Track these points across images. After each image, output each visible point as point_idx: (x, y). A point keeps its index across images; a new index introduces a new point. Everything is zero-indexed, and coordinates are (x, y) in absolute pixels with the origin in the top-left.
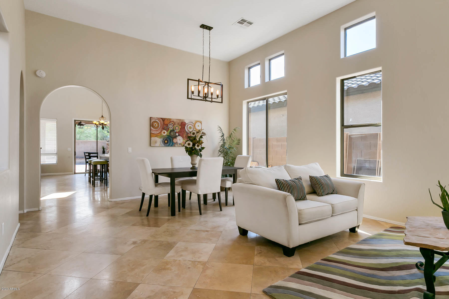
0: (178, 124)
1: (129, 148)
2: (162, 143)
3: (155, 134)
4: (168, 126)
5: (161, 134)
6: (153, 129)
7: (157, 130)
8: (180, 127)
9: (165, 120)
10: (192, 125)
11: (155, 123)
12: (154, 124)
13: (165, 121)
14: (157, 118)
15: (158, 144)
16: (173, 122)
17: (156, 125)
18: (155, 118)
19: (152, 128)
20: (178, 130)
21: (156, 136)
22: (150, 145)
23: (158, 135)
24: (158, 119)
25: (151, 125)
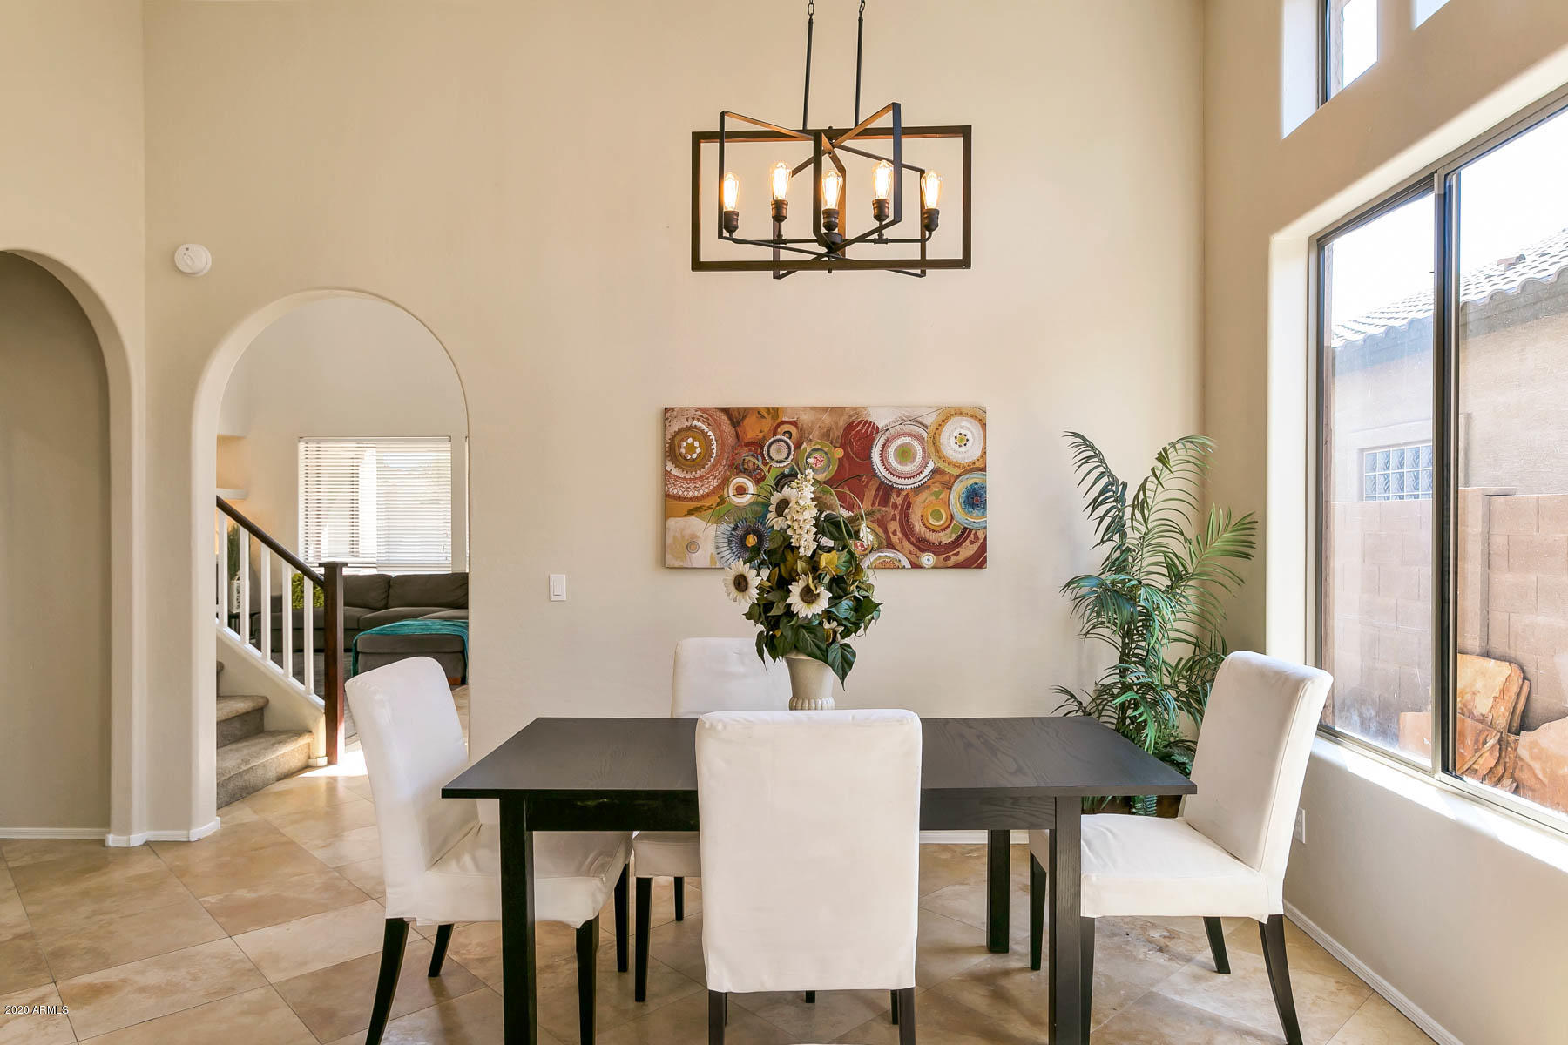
0: (826, 435)
1: (551, 576)
2: (726, 551)
3: (685, 499)
4: (766, 447)
5: (722, 501)
6: (675, 472)
7: (701, 478)
8: (839, 453)
9: (744, 417)
10: (918, 438)
11: (690, 440)
12: (685, 444)
13: (746, 421)
14: (698, 409)
15: (701, 557)
16: (793, 430)
17: (691, 447)
18: (688, 409)
19: (670, 466)
20: (823, 470)
21: (691, 513)
22: (663, 563)
23: (707, 503)
24: (706, 413)
25: (672, 452)
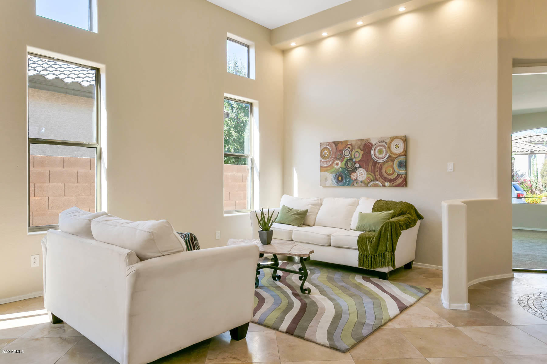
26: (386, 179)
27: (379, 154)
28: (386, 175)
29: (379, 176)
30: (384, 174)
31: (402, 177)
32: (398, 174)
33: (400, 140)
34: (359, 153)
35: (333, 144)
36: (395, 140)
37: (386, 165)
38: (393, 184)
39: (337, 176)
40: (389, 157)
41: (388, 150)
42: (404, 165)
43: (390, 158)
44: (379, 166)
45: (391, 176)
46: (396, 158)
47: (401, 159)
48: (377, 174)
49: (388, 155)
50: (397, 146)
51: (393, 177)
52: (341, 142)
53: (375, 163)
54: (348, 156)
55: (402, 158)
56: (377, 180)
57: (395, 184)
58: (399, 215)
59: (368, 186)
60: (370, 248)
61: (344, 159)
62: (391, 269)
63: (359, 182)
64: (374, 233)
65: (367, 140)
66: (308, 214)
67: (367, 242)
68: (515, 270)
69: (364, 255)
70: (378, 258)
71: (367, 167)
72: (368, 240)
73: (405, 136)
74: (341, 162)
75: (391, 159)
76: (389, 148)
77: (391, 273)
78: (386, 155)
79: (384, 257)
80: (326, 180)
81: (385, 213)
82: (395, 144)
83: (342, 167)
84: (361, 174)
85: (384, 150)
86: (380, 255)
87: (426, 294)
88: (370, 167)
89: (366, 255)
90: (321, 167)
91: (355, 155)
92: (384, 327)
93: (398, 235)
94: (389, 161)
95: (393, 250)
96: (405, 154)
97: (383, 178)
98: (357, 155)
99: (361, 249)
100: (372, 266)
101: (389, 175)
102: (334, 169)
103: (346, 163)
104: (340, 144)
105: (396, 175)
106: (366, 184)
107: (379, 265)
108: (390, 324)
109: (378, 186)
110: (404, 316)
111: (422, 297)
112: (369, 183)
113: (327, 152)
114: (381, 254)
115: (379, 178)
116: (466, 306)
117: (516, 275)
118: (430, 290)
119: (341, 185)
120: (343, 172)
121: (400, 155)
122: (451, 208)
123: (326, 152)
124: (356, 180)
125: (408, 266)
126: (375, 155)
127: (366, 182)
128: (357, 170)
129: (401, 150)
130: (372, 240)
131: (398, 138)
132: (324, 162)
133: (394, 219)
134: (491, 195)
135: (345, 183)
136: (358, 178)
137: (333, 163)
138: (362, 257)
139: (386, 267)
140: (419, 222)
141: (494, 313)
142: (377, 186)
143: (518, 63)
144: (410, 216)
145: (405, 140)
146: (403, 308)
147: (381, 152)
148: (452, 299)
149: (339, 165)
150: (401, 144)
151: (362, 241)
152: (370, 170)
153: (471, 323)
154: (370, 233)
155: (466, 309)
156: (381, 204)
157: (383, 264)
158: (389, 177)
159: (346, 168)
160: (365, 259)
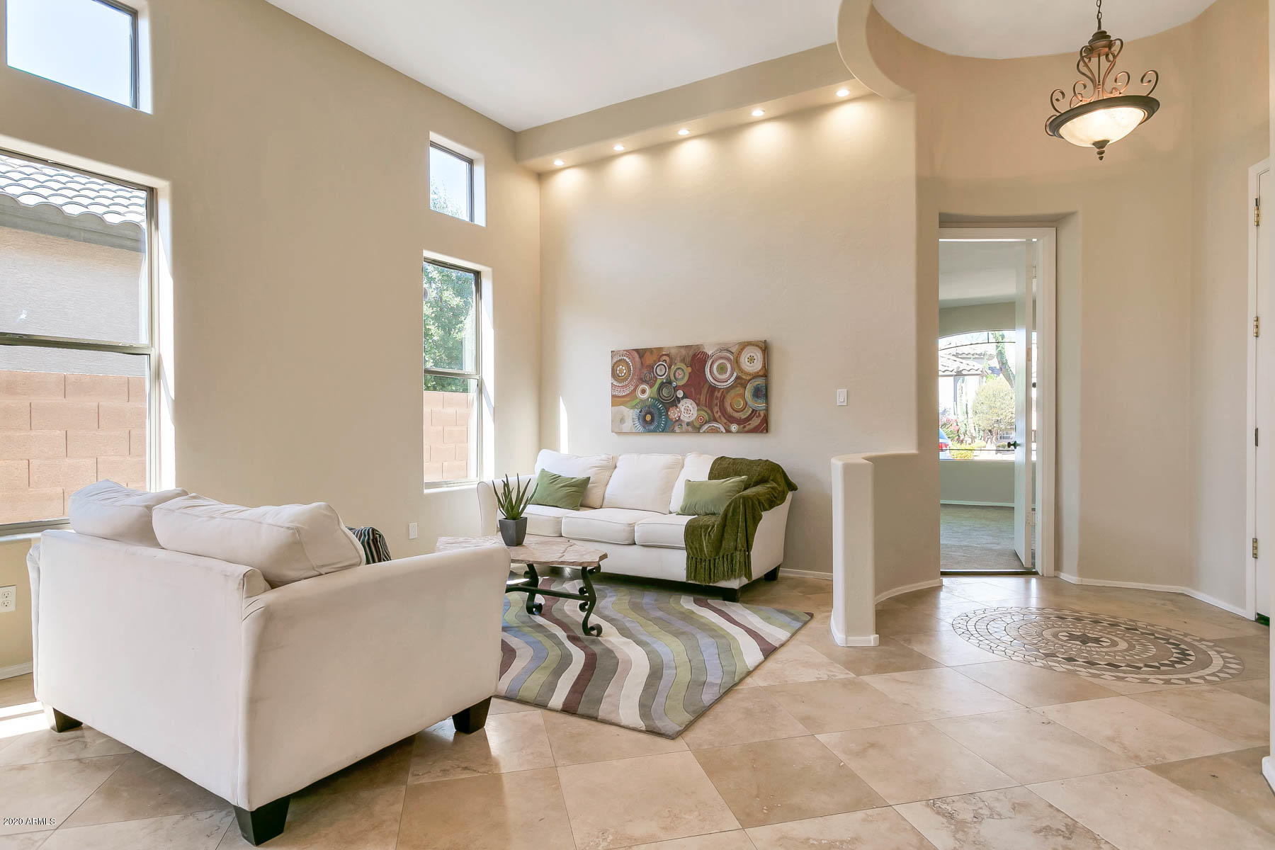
26: (732, 420)
27: (720, 374)
28: (732, 411)
29: (719, 414)
30: (729, 409)
31: (759, 415)
32: (753, 410)
33: (757, 348)
34: (683, 370)
35: (636, 355)
36: (748, 347)
37: (732, 393)
38: (745, 427)
39: (643, 413)
40: (737, 378)
41: (735, 366)
42: (763, 393)
43: (739, 381)
44: (719, 395)
45: (741, 413)
46: (750, 380)
47: (757, 383)
48: (716, 409)
49: (735, 374)
50: (751, 360)
51: (743, 416)
52: (651, 350)
53: (713, 389)
54: (663, 377)
55: (760, 381)
56: (715, 420)
57: (748, 428)
58: (757, 483)
59: (699, 432)
60: (707, 546)
61: (655, 381)
62: (745, 581)
63: (684, 426)
64: (713, 519)
65: (698, 347)
66: (589, 486)
67: (701, 536)
68: (944, 574)
69: (696, 559)
70: (721, 563)
71: (698, 396)
72: (703, 530)
73: (765, 341)
74: (651, 387)
75: (741, 382)
76: (737, 361)
77: (745, 589)
78: (731, 375)
79: (732, 561)
80: (622, 420)
81: (731, 480)
82: (748, 356)
83: (652, 396)
84: (687, 410)
85: (729, 366)
86: (725, 557)
87: (806, 623)
88: (703, 398)
89: (701, 559)
90: (613, 396)
91: (677, 374)
92: (739, 687)
93: (756, 519)
94: (737, 387)
95: (748, 547)
96: (765, 373)
97: (726, 416)
98: (679, 374)
99: (691, 548)
100: (710, 578)
101: (738, 412)
102: (638, 401)
103: (660, 389)
104: (648, 354)
105: (750, 412)
106: (695, 428)
107: (724, 576)
108: (749, 680)
109: (718, 432)
110: (771, 664)
111: (800, 629)
112: (701, 426)
113: (624, 368)
114: (727, 556)
115: (720, 416)
116: (872, 639)
117: (946, 581)
118: (811, 615)
119: (650, 431)
120: (654, 405)
121: (756, 376)
122: (848, 470)
123: (622, 369)
124: (679, 420)
125: (772, 576)
126: (712, 374)
127: (697, 424)
128: (679, 402)
129: (757, 366)
130: (711, 530)
131: (753, 345)
132: (619, 386)
133: (749, 492)
134: (908, 447)
135: (658, 426)
136: (681, 418)
137: (635, 390)
138: (694, 563)
139: (735, 578)
140: (790, 495)
141: (917, 648)
142: (716, 431)
143: (948, 222)
144: (775, 485)
145: (765, 348)
146: (769, 651)
147: (722, 369)
148: (850, 629)
149: (646, 393)
150: (758, 355)
151: (692, 533)
152: (704, 402)
153: (881, 668)
154: (706, 518)
155: (872, 644)
156: (725, 464)
157: (731, 574)
158: (736, 415)
159: (659, 398)
160: (699, 567)
